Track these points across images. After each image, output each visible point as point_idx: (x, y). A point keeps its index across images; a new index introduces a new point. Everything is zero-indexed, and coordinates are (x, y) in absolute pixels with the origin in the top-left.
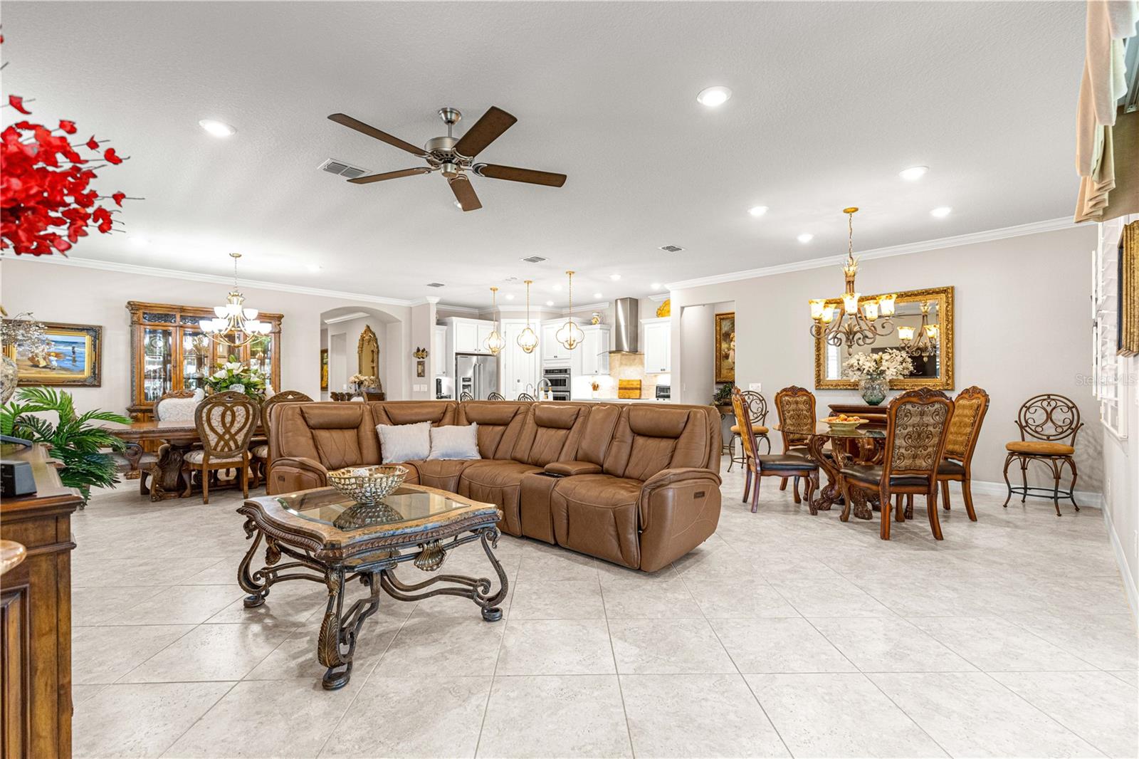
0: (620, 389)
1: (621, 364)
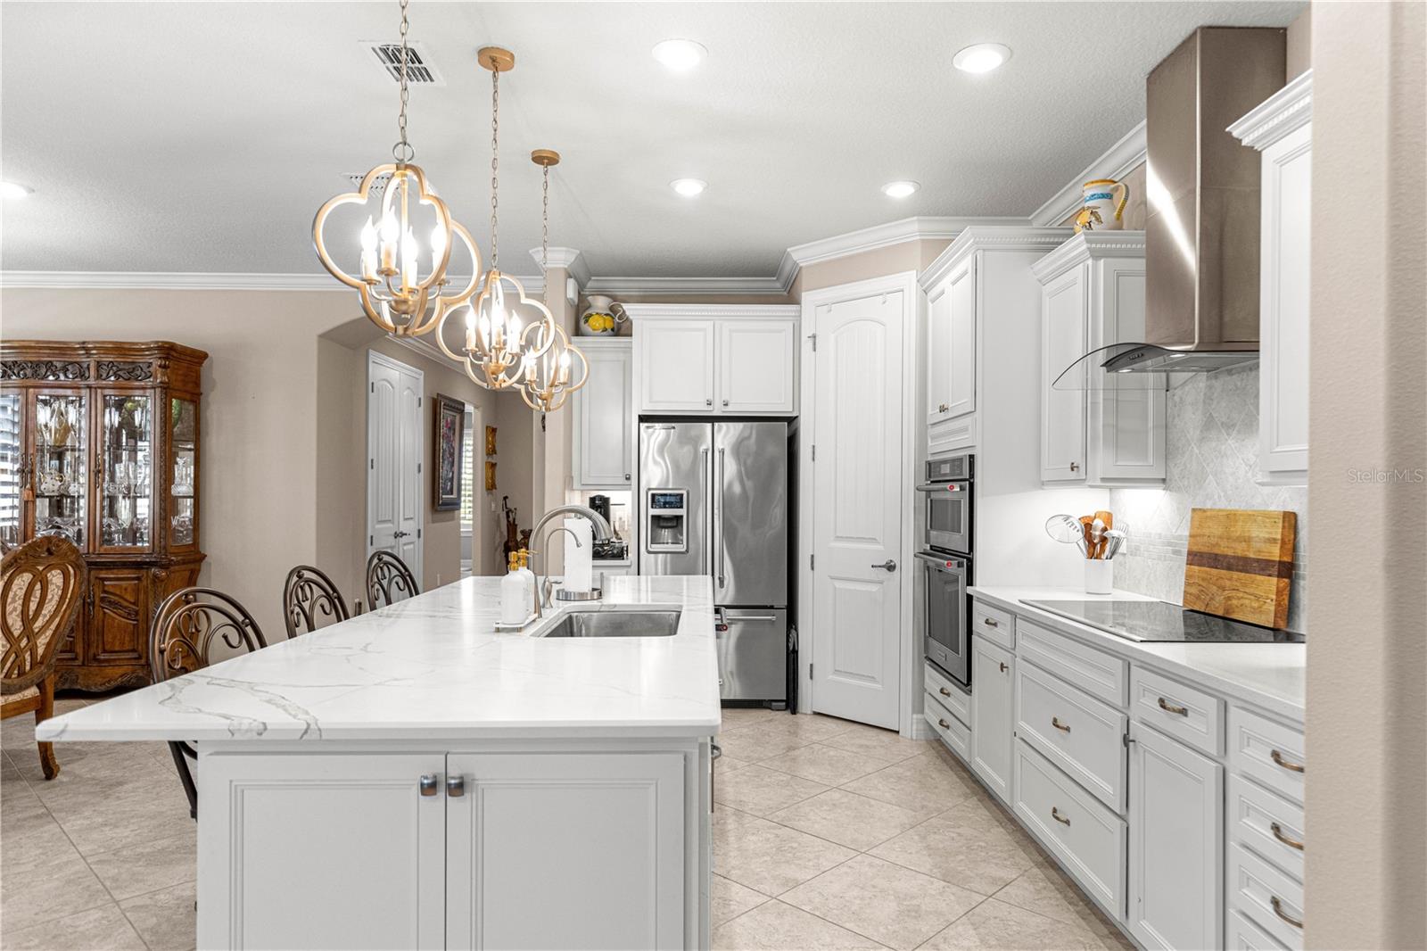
0: (1195, 558)
1: (1209, 424)
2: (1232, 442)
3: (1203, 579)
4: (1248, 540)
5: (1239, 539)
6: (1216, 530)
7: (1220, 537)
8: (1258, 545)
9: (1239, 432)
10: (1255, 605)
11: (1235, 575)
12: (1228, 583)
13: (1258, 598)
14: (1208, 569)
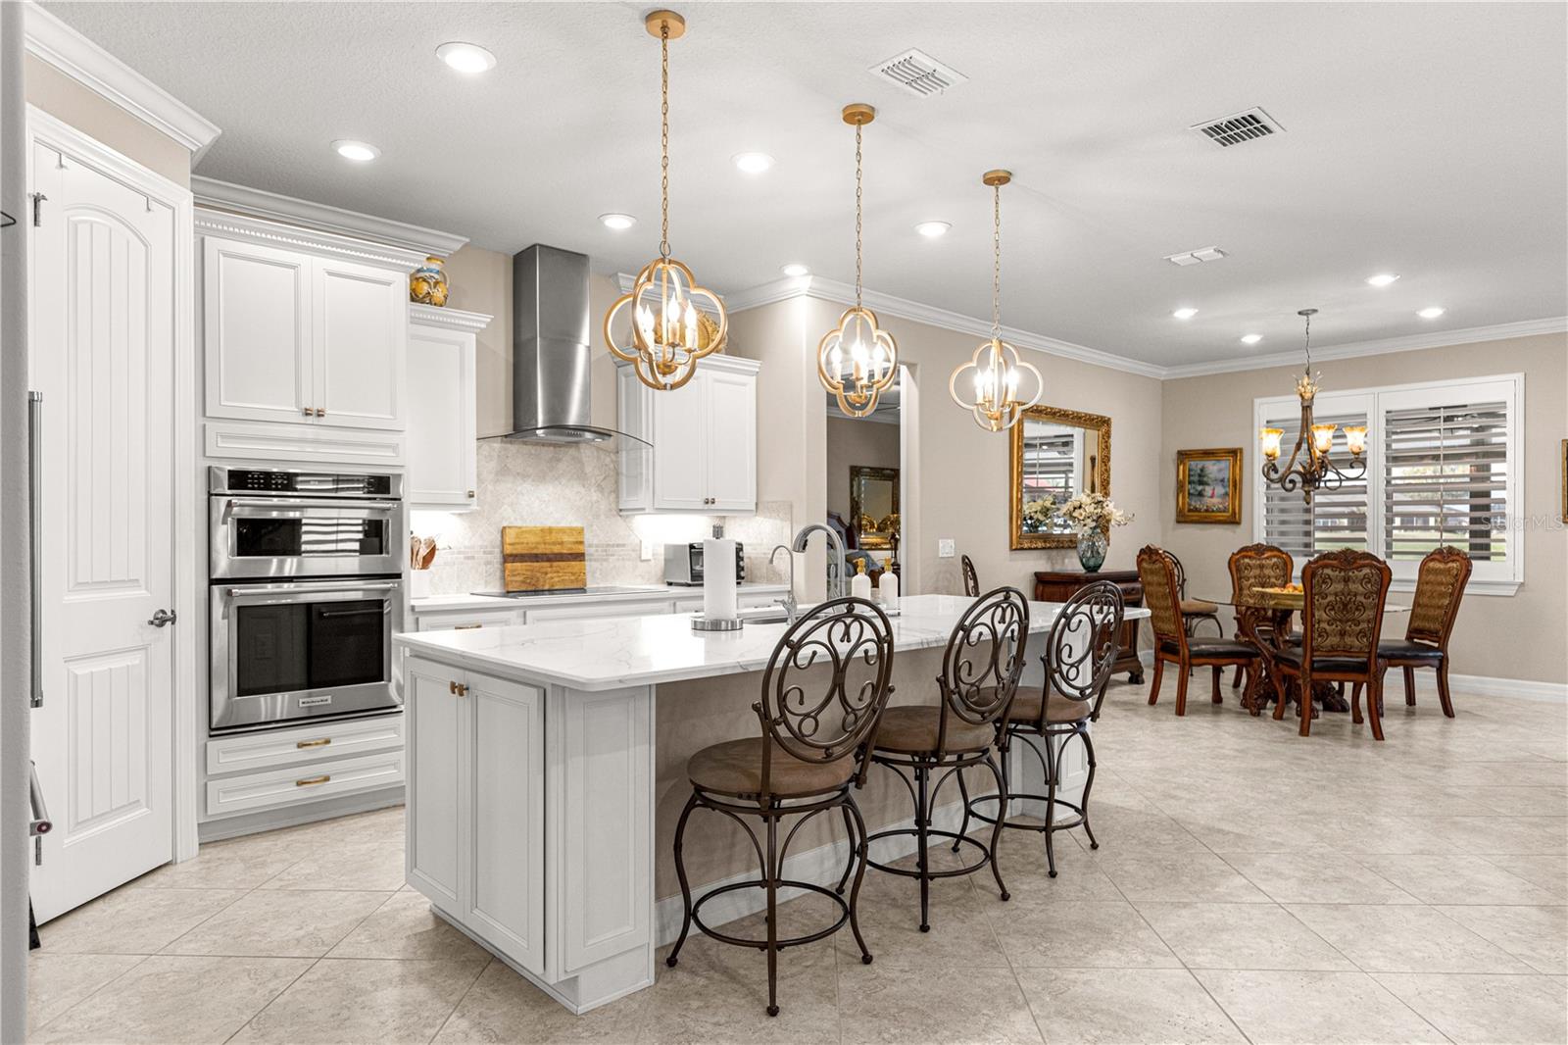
0: (507, 558)
2: (526, 487)
3: (527, 570)
4: (561, 543)
5: (554, 543)
6: (533, 539)
7: (538, 543)
8: (569, 546)
9: (533, 481)
10: (573, 578)
11: (555, 564)
12: (549, 569)
13: (573, 574)
14: (529, 564)
